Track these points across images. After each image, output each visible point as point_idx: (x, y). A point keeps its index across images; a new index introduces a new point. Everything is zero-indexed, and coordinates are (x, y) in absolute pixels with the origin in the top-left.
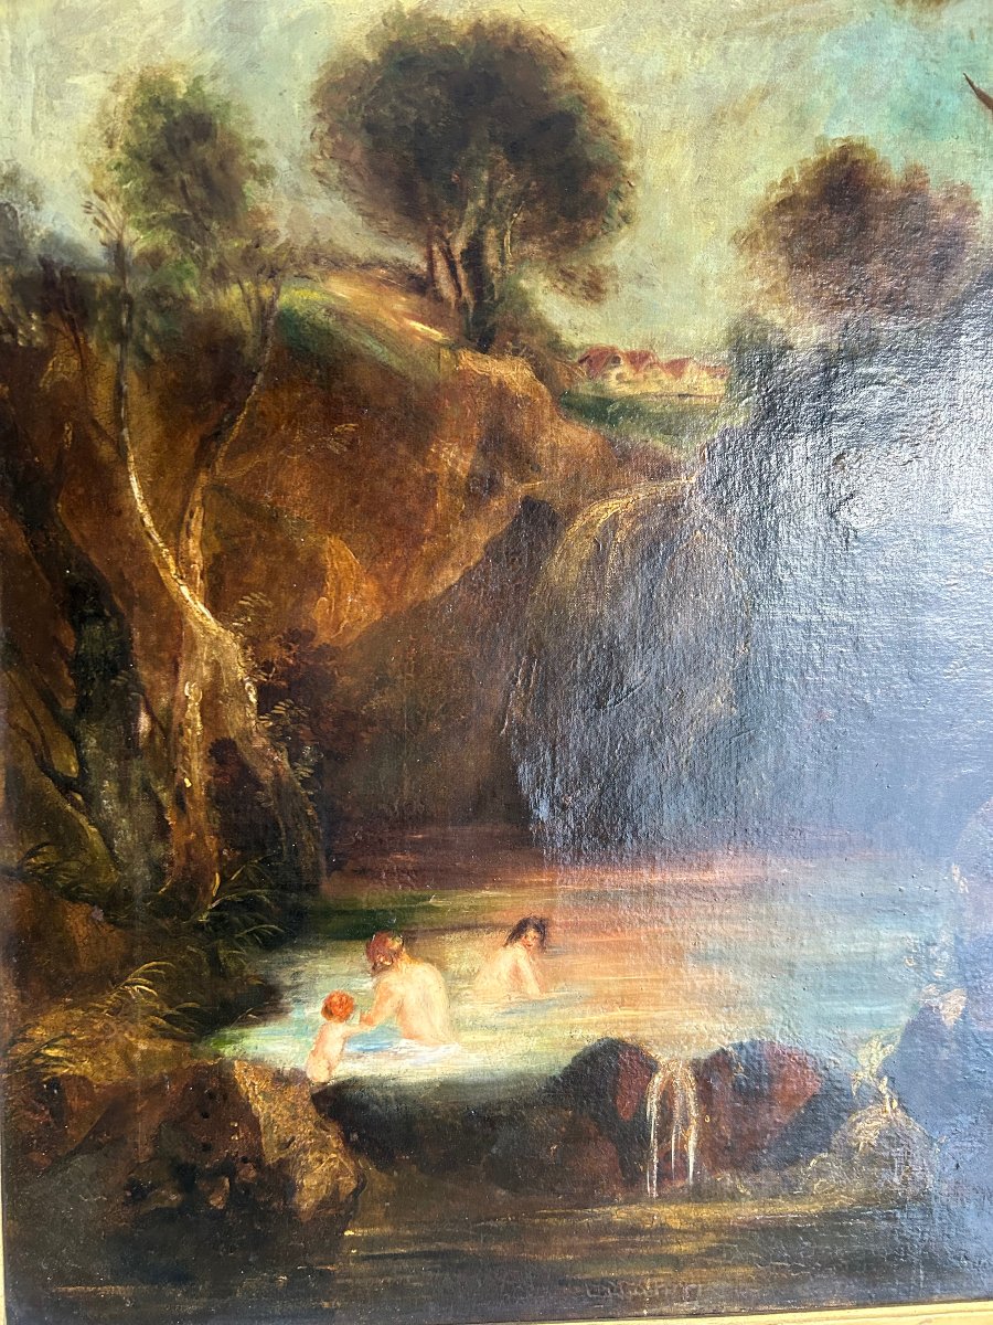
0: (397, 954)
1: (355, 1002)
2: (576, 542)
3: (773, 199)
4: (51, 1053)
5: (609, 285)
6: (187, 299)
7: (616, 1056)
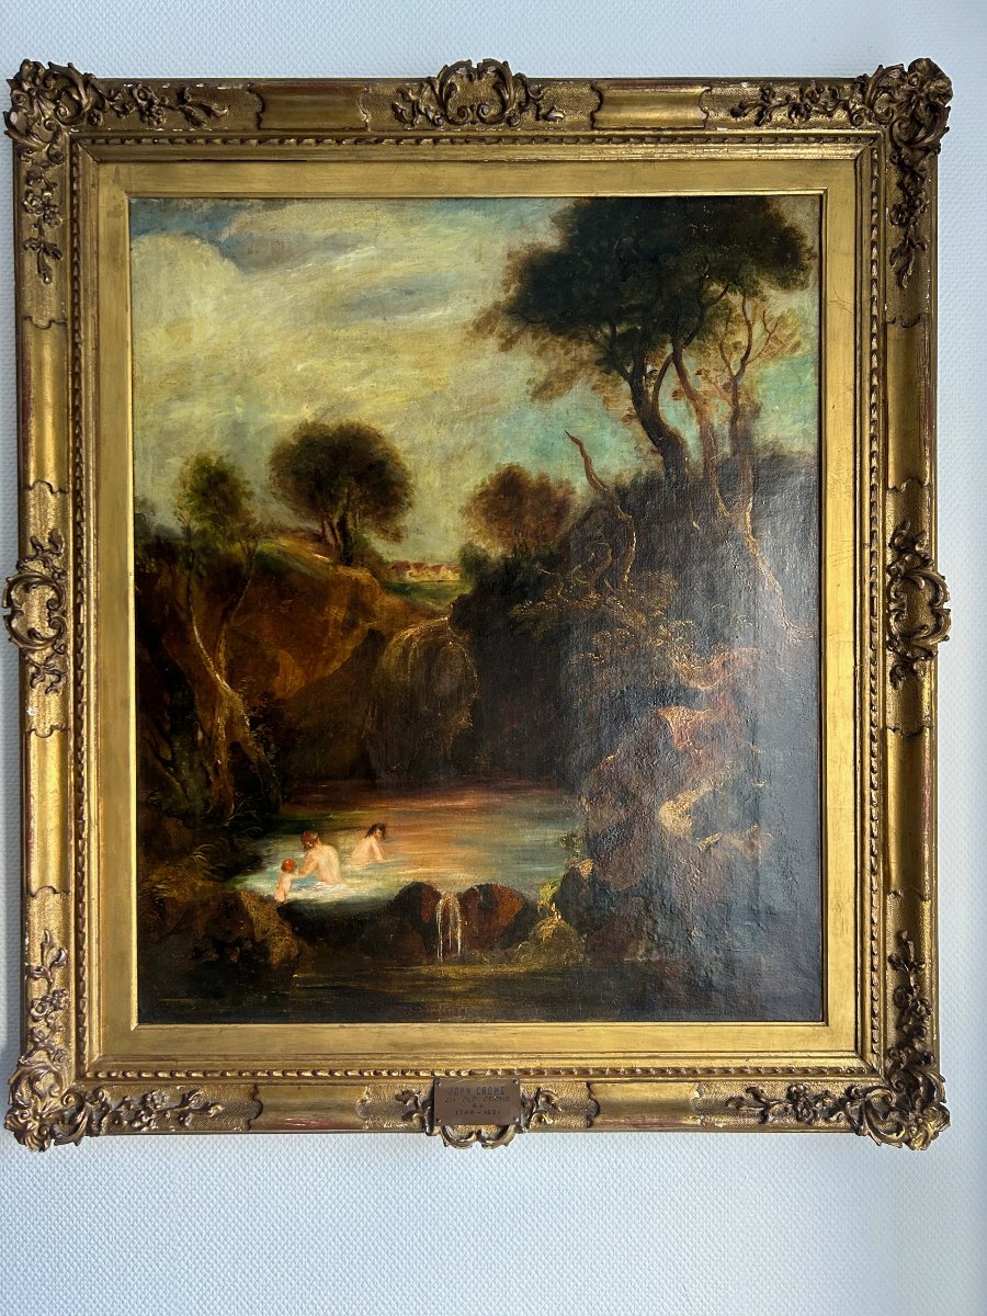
0: (316, 841)
1: (297, 863)
2: (394, 648)
3: (478, 492)
4: (160, 886)
5: (404, 534)
6: (218, 549)
7: (420, 890)
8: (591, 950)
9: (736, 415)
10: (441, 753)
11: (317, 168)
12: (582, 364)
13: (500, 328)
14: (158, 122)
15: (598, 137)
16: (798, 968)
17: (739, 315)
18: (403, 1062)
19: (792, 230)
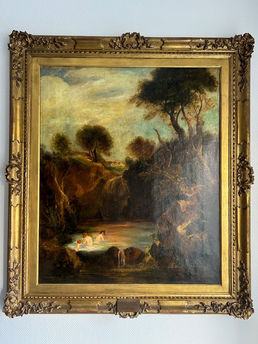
0: (86, 235)
1: (81, 241)
2: (108, 184)
3: (130, 143)
4: (45, 247)
5: (111, 154)
6: (62, 158)
7: (114, 249)
8: (159, 265)
9: (198, 124)
10: (120, 212)
11: (89, 59)
12: (158, 110)
13: (136, 101)
14: (48, 47)
15: (163, 52)
16: (214, 270)
17: (199, 98)
18: (109, 295)
19: (212, 76)
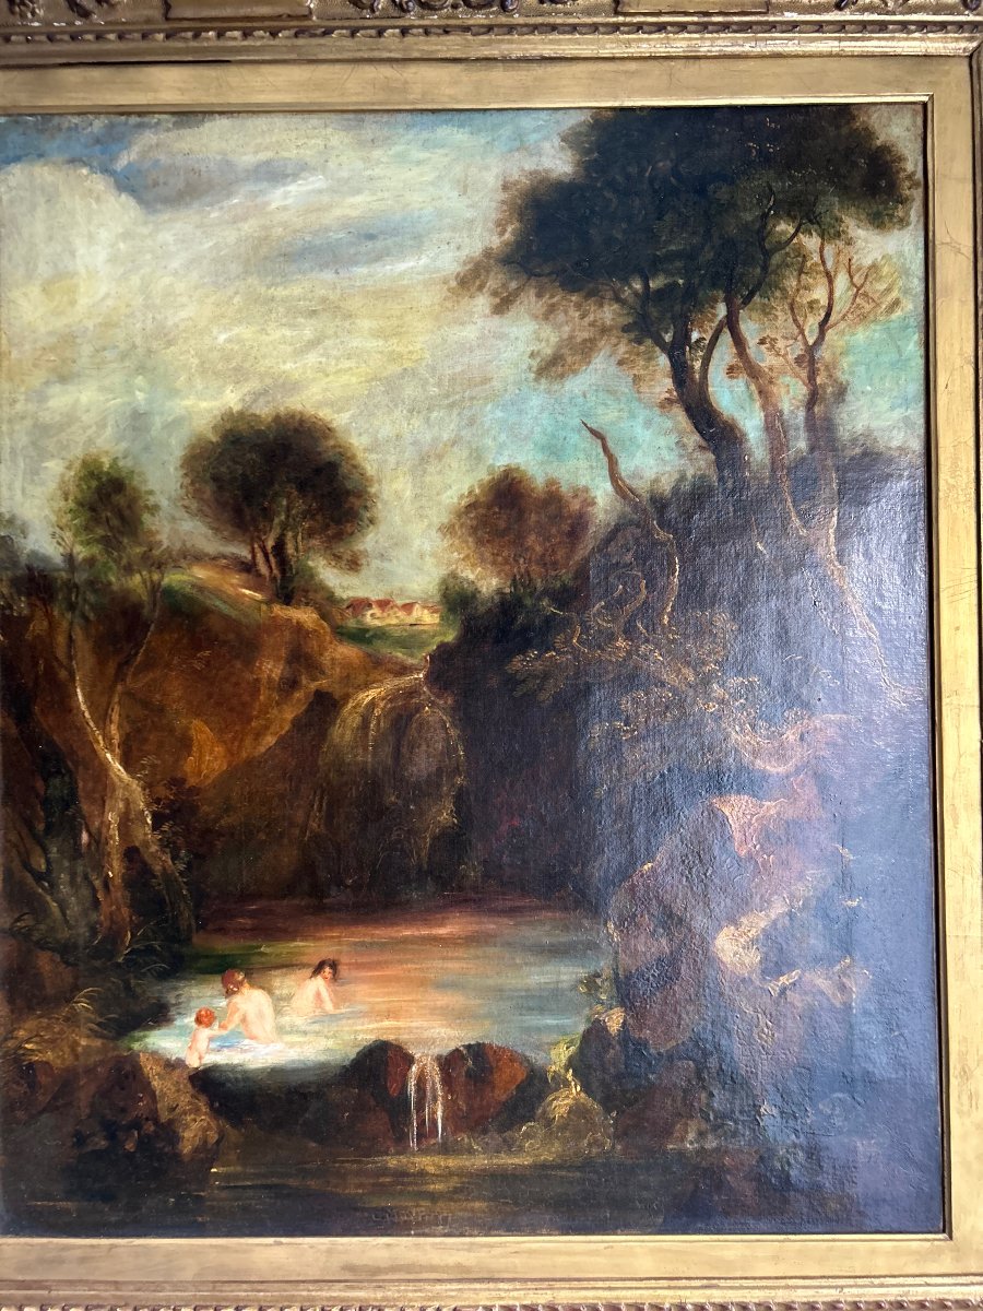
0: (241, 983)
1: (216, 1015)
2: (349, 717)
3: (463, 503)
4: (28, 1046)
5: (364, 561)
6: (110, 583)
7: (386, 1052)
8: (621, 1134)
9: (813, 398)
10: (413, 861)
11: (245, 71)
12: (604, 331)
13: (493, 283)
14: (33, 13)
15: (624, 24)
16: (908, 1158)
17: (816, 264)
18: (362, 1294)
19: (886, 149)
